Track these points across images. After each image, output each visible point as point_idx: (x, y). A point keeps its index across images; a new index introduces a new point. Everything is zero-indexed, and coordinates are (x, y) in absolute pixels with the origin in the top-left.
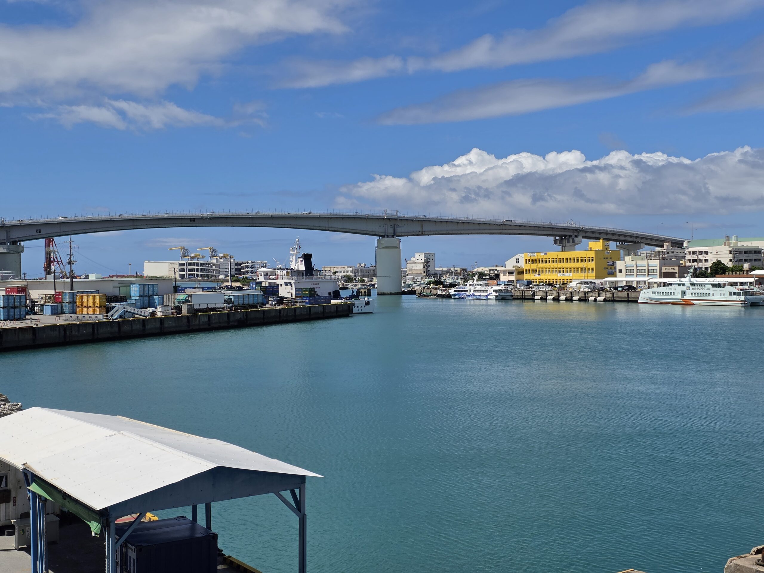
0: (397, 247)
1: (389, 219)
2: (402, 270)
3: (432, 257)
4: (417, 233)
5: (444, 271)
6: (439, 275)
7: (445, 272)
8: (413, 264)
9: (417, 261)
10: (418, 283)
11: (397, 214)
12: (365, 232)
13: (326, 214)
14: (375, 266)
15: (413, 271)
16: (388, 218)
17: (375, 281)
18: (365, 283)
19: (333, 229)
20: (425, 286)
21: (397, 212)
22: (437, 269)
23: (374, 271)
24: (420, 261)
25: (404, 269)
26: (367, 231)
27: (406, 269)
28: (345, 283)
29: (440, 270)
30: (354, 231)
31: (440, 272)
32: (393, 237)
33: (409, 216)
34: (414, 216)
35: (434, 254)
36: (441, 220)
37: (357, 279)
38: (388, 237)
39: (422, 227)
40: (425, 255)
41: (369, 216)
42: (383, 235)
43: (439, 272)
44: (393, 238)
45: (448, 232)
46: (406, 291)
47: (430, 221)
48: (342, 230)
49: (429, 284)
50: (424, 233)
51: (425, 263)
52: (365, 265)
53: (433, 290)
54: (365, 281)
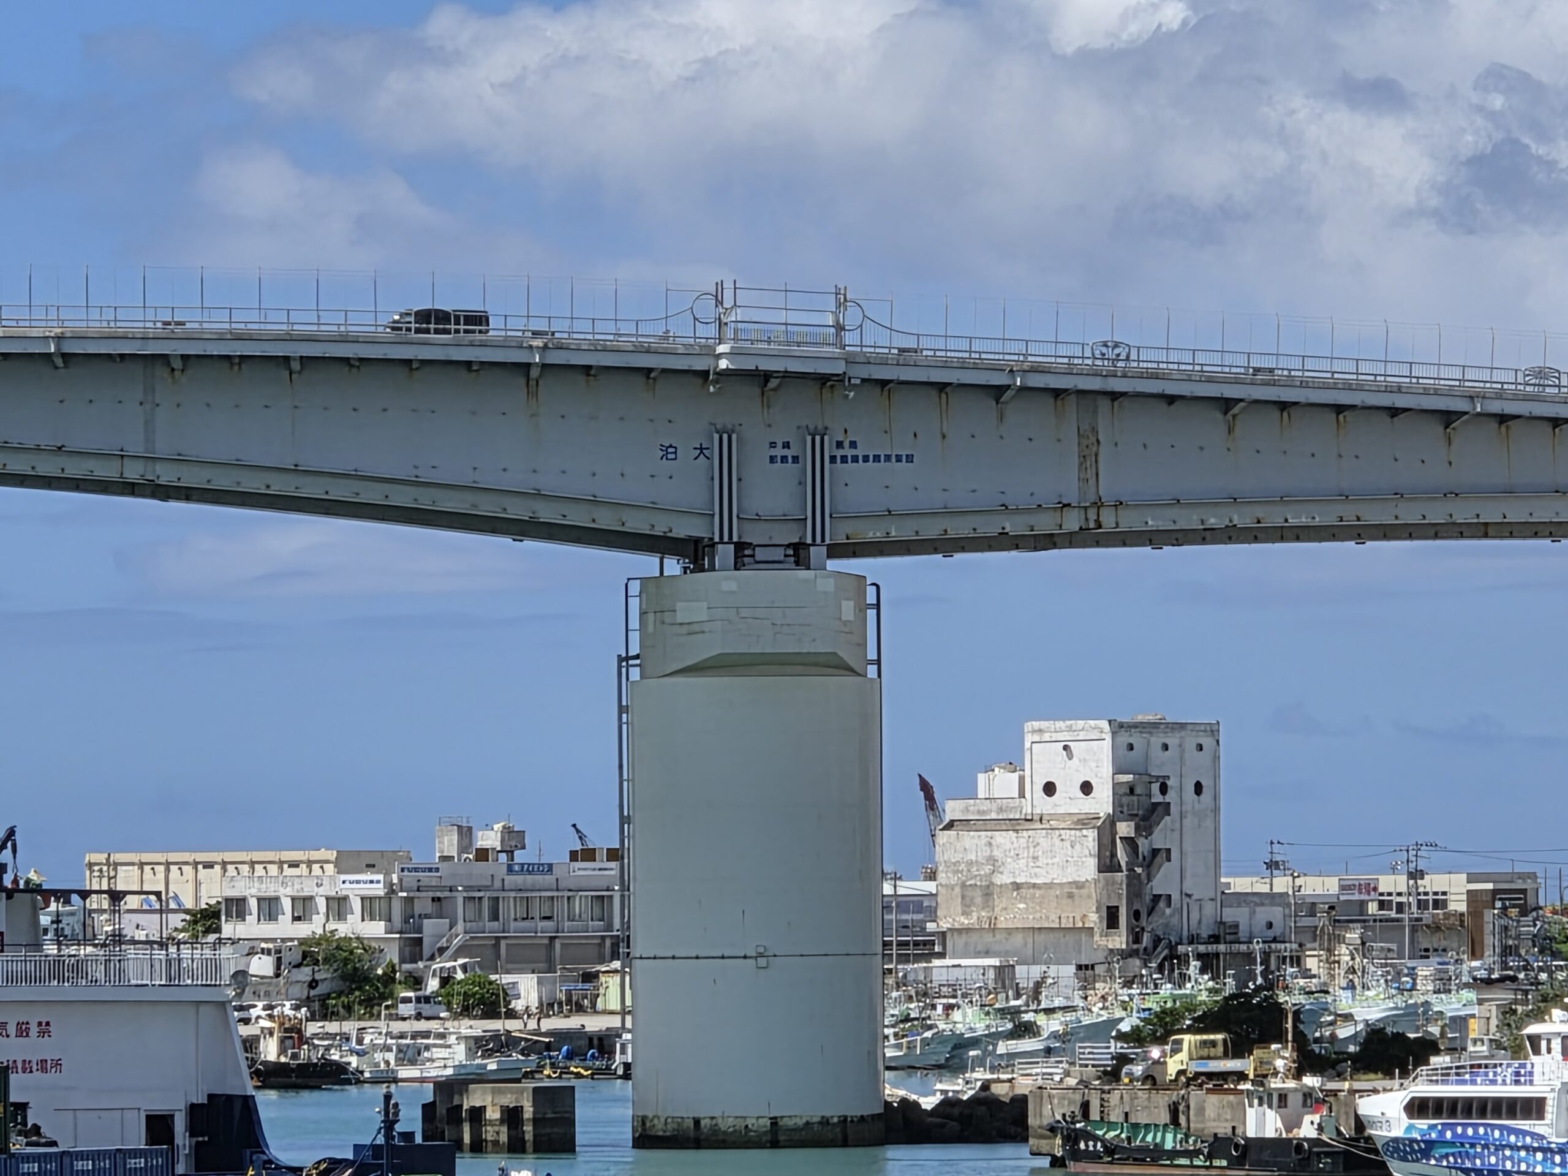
0: (836, 665)
1: (763, 377)
2: (887, 889)
3: (1196, 767)
4: (1045, 524)
5: (1312, 909)
6: (1257, 947)
7: (1321, 920)
8: (1005, 839)
9: (1043, 805)
10: (1052, 1025)
11: (840, 328)
12: (518, 510)
13: (122, 327)
14: (614, 855)
15: (999, 903)
16: (749, 364)
17: (614, 1004)
18: (513, 1025)
19: (192, 478)
20: (1123, 1060)
21: (842, 302)
22: (1240, 884)
23: (602, 901)
24: (1068, 801)
25: (906, 888)
26: (538, 495)
27: (930, 887)
28: (312, 1018)
29: (1272, 898)
30: (402, 497)
31: (1276, 913)
32: (799, 555)
33: (957, 349)
34: (1010, 352)
35: (1213, 730)
36: (1287, 395)
37: (433, 985)
38: (743, 554)
39: (1089, 458)
40: (1124, 738)
41: (560, 347)
42: (697, 541)
43: (1263, 914)
44: (803, 574)
45: (1350, 513)
46: (928, 1103)
47: (1171, 399)
48: (280, 485)
49: (1161, 1040)
50: (1108, 519)
51: (1125, 829)
52: (514, 839)
53: (1196, 1096)
54: (518, 1005)
